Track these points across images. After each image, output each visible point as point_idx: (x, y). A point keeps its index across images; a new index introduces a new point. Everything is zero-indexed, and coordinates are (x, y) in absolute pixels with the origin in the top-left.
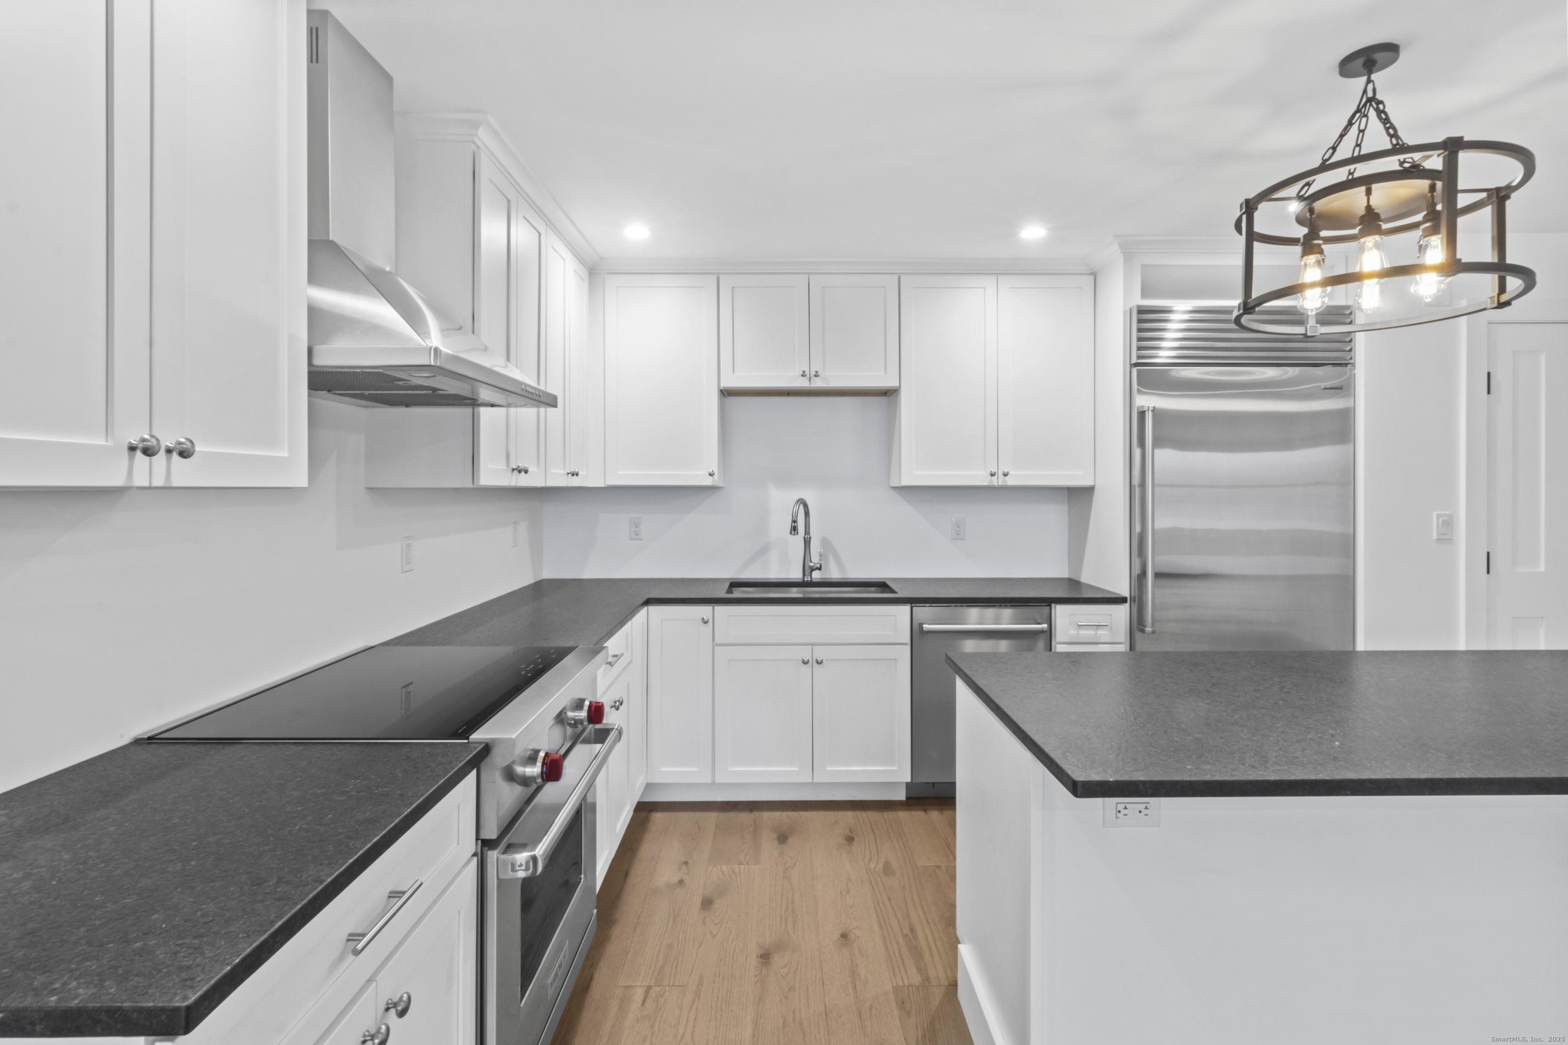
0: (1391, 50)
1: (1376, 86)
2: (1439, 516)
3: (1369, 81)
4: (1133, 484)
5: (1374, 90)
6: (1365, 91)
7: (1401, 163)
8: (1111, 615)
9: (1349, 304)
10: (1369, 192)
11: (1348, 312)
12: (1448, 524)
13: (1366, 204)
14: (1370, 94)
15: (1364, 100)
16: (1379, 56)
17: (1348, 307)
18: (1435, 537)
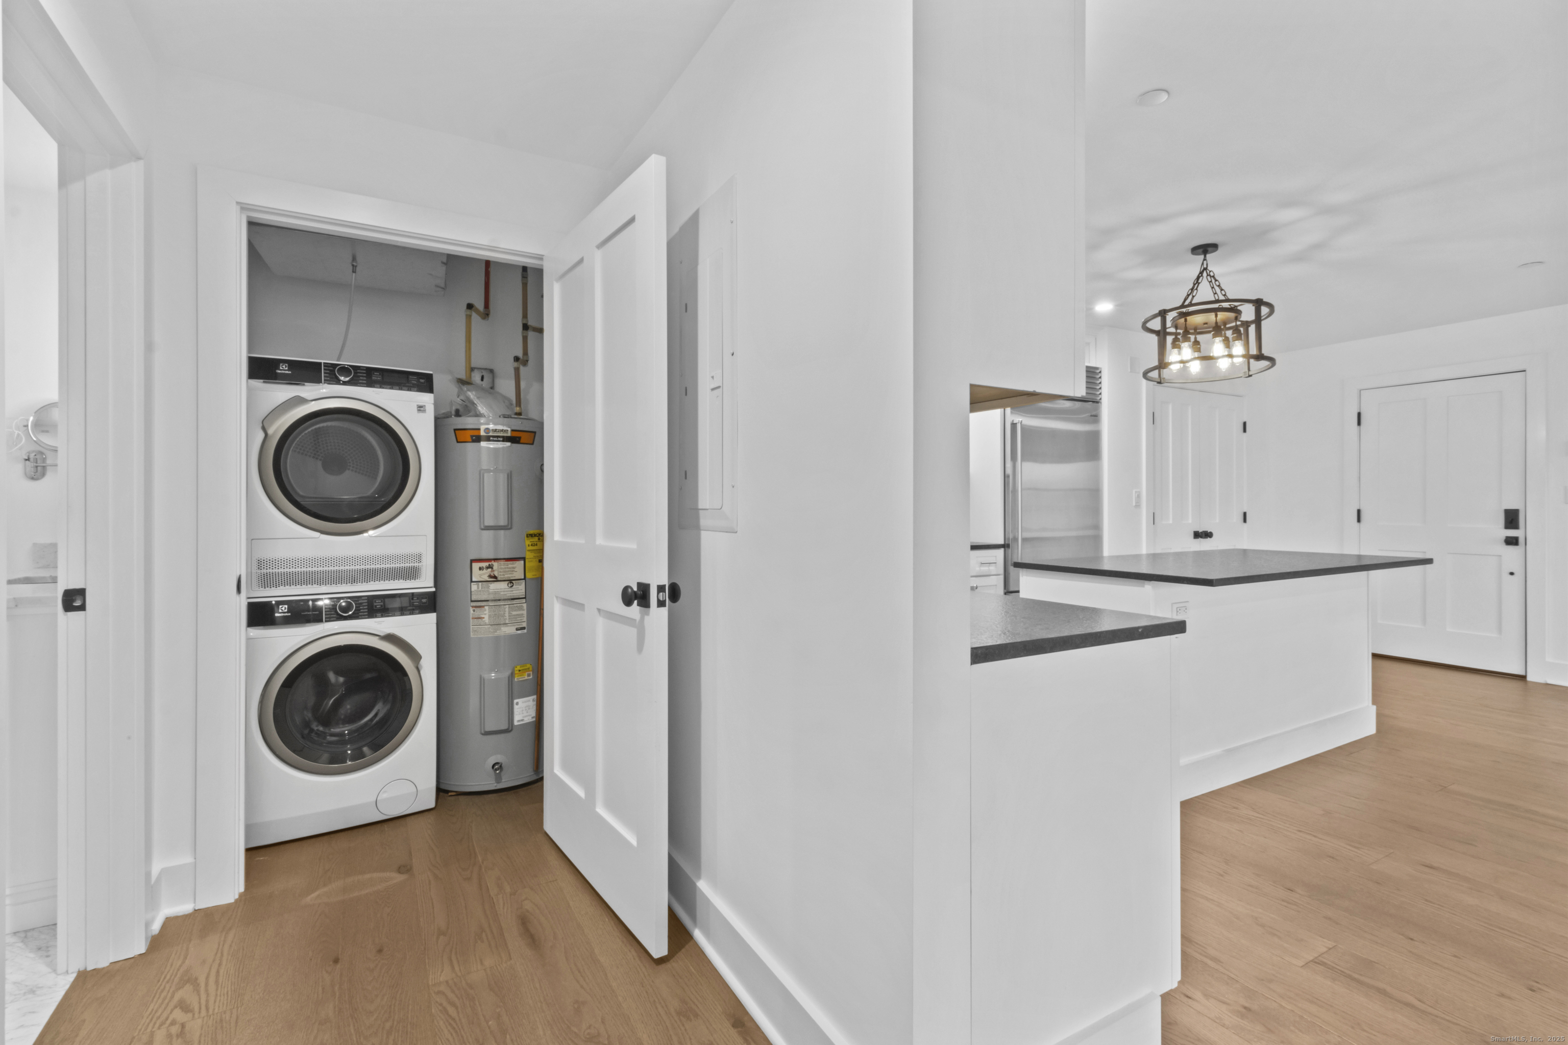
0: (1214, 247)
1: (1208, 263)
2: (1136, 492)
3: (1205, 259)
4: (1007, 473)
5: (1207, 265)
6: (1203, 264)
7: (1230, 305)
8: (996, 556)
9: (1097, 366)
10: (1216, 316)
11: (1098, 371)
12: (1139, 496)
13: (1215, 321)
14: (1205, 266)
15: (1202, 269)
16: (1210, 249)
17: (1097, 368)
18: (1134, 504)
